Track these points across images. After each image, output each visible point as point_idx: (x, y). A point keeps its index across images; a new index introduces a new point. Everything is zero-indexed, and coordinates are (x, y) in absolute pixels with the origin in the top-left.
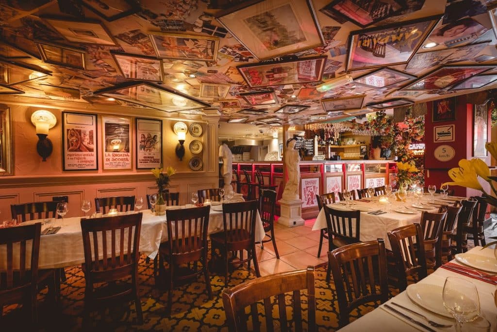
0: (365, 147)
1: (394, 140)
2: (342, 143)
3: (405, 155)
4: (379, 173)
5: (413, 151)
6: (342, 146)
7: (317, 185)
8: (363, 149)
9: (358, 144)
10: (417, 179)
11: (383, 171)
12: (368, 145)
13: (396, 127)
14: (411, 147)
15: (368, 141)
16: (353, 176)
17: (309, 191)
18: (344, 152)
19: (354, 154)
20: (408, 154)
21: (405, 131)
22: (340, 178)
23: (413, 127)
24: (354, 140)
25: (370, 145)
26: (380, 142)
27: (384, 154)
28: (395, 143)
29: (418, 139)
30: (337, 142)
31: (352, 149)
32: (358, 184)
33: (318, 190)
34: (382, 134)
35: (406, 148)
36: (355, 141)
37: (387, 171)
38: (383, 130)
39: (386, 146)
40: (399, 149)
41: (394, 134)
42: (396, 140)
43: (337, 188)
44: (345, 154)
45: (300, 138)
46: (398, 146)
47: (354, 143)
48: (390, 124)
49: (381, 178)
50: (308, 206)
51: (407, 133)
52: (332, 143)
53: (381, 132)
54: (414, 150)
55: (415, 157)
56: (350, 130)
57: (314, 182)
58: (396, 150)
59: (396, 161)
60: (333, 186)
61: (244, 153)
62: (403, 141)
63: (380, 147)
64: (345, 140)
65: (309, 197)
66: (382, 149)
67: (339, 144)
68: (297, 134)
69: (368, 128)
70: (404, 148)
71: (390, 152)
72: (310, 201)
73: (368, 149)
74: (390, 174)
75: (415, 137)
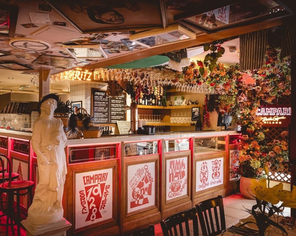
0: (198, 109)
1: (236, 100)
2: (168, 102)
3: (250, 123)
4: (216, 149)
5: (262, 118)
6: (168, 107)
7: (109, 181)
8: (194, 112)
9: (188, 104)
10: (268, 161)
11: (221, 147)
12: (201, 106)
13: (239, 82)
14: (259, 112)
15: (202, 101)
16: (175, 160)
17: (92, 195)
18: (170, 115)
19: (184, 118)
20: (256, 122)
21: (252, 89)
22: (153, 164)
23: (262, 83)
24: (183, 99)
25: (204, 106)
26: (218, 104)
27: (223, 121)
28: (237, 107)
29: (269, 101)
30: (161, 101)
31: (180, 111)
32: (183, 172)
33: (110, 190)
34: (220, 92)
35: (252, 113)
36: (185, 101)
37: (227, 147)
38: (221, 86)
39: (225, 109)
40: (243, 114)
41: (236, 93)
42: (239, 102)
43: (147, 182)
44: (172, 119)
45: (103, 94)
46: (242, 110)
47: (184, 103)
48: (231, 77)
49: (218, 159)
50: (90, 223)
51: (254, 92)
52: (154, 102)
53: (218, 89)
54: (263, 116)
55: (265, 127)
56: (173, 84)
57: (104, 177)
58: (239, 116)
59: (238, 132)
60: (139, 179)
61: (33, 112)
62: (249, 103)
63: (217, 109)
64: (172, 98)
65: (92, 205)
66: (220, 114)
67: (164, 104)
68: (97, 87)
69: (199, 83)
70: (249, 114)
71: (230, 119)
72: (94, 214)
73: (202, 113)
74: (231, 151)
75: (265, 98)
